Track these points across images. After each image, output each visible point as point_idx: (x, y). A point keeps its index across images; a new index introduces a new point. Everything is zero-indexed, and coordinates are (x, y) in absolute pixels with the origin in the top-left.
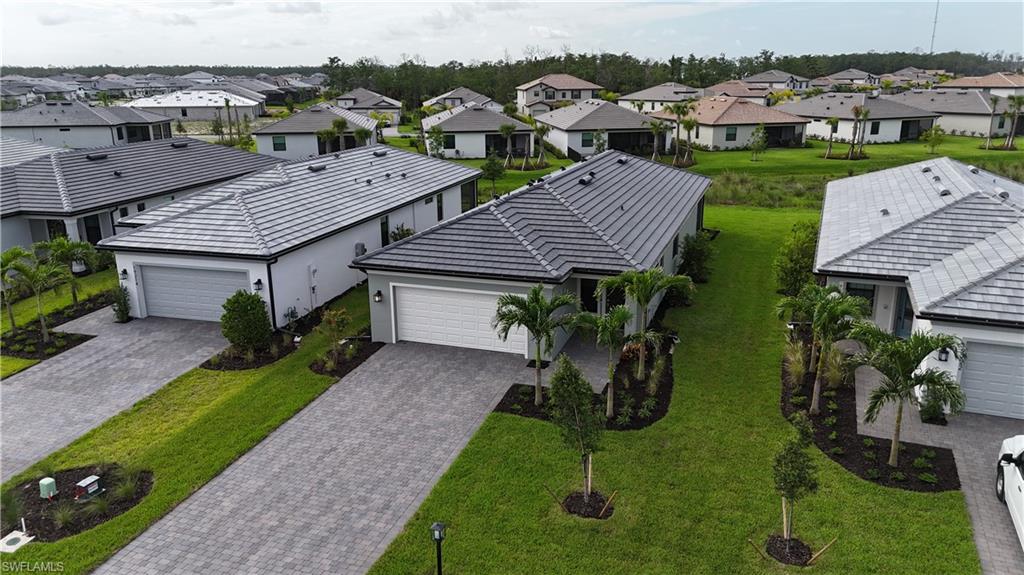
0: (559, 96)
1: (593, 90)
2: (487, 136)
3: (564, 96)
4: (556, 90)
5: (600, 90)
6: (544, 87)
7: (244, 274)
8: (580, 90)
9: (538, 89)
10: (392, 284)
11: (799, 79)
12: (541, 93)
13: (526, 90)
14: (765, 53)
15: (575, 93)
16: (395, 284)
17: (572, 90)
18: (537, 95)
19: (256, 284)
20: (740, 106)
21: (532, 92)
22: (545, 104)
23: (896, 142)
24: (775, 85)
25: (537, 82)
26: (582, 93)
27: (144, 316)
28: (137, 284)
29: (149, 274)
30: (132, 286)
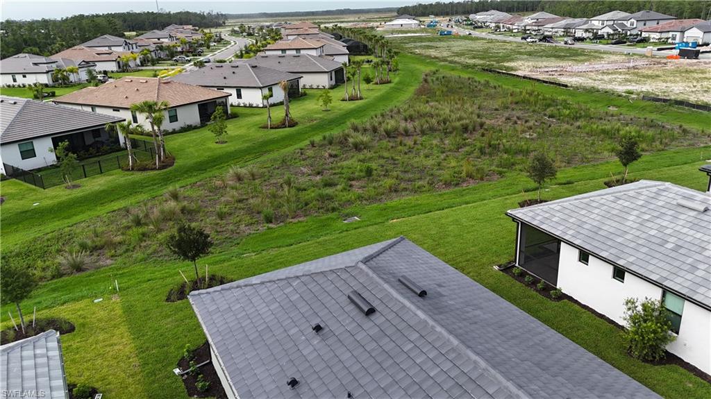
24: (114, 49)
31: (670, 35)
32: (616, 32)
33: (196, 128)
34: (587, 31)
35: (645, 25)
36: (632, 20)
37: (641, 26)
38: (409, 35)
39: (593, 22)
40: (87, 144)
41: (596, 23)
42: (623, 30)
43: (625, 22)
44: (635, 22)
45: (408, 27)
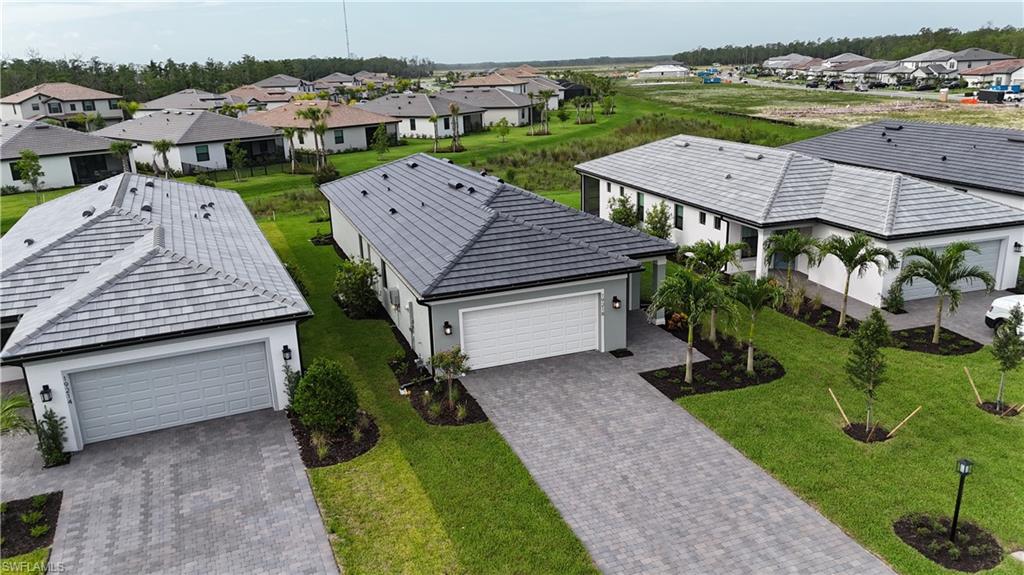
0: (66, 109)
1: (109, 100)
2: (72, 159)
3: (73, 107)
4: (62, 101)
5: (118, 100)
6: (43, 99)
7: (263, 344)
9: (36, 101)
10: (461, 311)
11: (308, 83)
12: (41, 106)
13: (20, 103)
14: (247, 57)
15: (87, 104)
16: (465, 310)
17: (83, 101)
18: (36, 108)
19: (284, 353)
21: (29, 106)
23: (463, 136)
24: (287, 89)
25: (31, 92)
26: (96, 103)
27: (82, 448)
28: (70, 402)
29: (83, 383)
30: (62, 407)
31: (994, 78)
32: (931, 76)
33: (361, 150)
34: (893, 75)
35: (969, 66)
36: (952, 61)
37: (964, 68)
38: (664, 83)
39: (906, 64)
40: (254, 154)
41: (908, 66)
42: (939, 74)
43: (944, 64)
44: (956, 63)
45: (671, 76)
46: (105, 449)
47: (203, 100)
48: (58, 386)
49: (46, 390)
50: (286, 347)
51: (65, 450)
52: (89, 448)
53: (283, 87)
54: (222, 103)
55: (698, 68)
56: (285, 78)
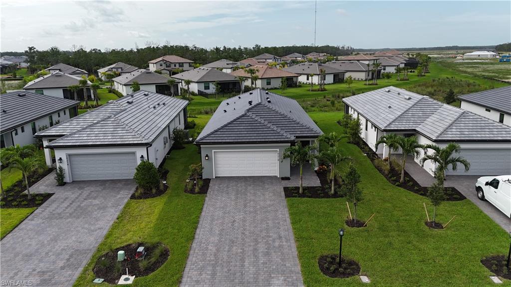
0: (173, 66)
1: (189, 63)
2: (156, 86)
3: (175, 66)
4: (171, 63)
5: (192, 63)
6: (164, 62)
7: (134, 153)
8: (183, 63)
9: (162, 62)
10: (213, 151)
11: (277, 57)
12: (163, 65)
13: (156, 63)
14: (257, 46)
15: (181, 64)
16: (215, 151)
17: (179, 63)
18: (161, 65)
19: (141, 157)
20: (270, 70)
21: (159, 64)
22: (166, 70)
23: (332, 84)
24: (267, 60)
25: (161, 59)
26: (184, 64)
27: (71, 181)
28: (68, 165)
29: (74, 159)
30: (65, 166)
33: (278, 88)
45: (484, 57)
46: (78, 183)
47: (228, 64)
48: (64, 158)
49: (61, 159)
50: (142, 156)
51: (64, 181)
52: (74, 182)
53: (266, 59)
54: (235, 65)
55: (504, 53)
56: (267, 55)
